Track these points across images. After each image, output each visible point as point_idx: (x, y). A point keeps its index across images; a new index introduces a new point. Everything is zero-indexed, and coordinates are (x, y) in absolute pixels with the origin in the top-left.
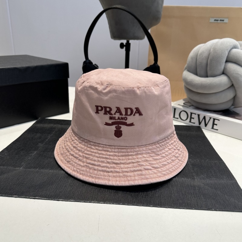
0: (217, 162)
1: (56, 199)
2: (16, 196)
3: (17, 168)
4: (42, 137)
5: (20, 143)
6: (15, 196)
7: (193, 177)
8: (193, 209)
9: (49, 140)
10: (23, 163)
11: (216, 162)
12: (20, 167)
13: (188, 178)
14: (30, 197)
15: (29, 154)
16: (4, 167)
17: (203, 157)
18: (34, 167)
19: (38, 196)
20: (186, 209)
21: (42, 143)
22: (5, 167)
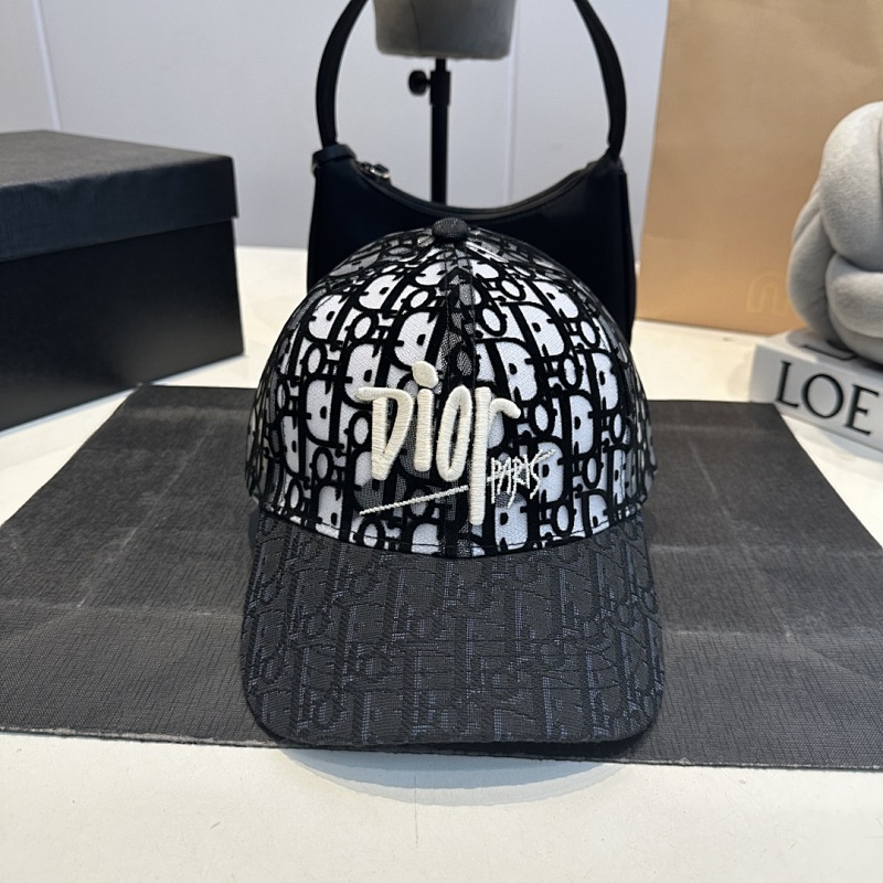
0: (861, 554)
1: (232, 742)
2: (68, 731)
3: (61, 606)
4: (156, 463)
5: (67, 493)
6: (60, 730)
7: (776, 621)
8: (793, 768)
9: (181, 475)
10: (85, 583)
11: (856, 554)
12: (76, 600)
13: (758, 631)
14: (124, 736)
15: (107, 542)
16: (11, 602)
17: (804, 535)
18: (133, 598)
19: (155, 732)
20: (764, 768)
21: (157, 493)
22: (15, 602)
